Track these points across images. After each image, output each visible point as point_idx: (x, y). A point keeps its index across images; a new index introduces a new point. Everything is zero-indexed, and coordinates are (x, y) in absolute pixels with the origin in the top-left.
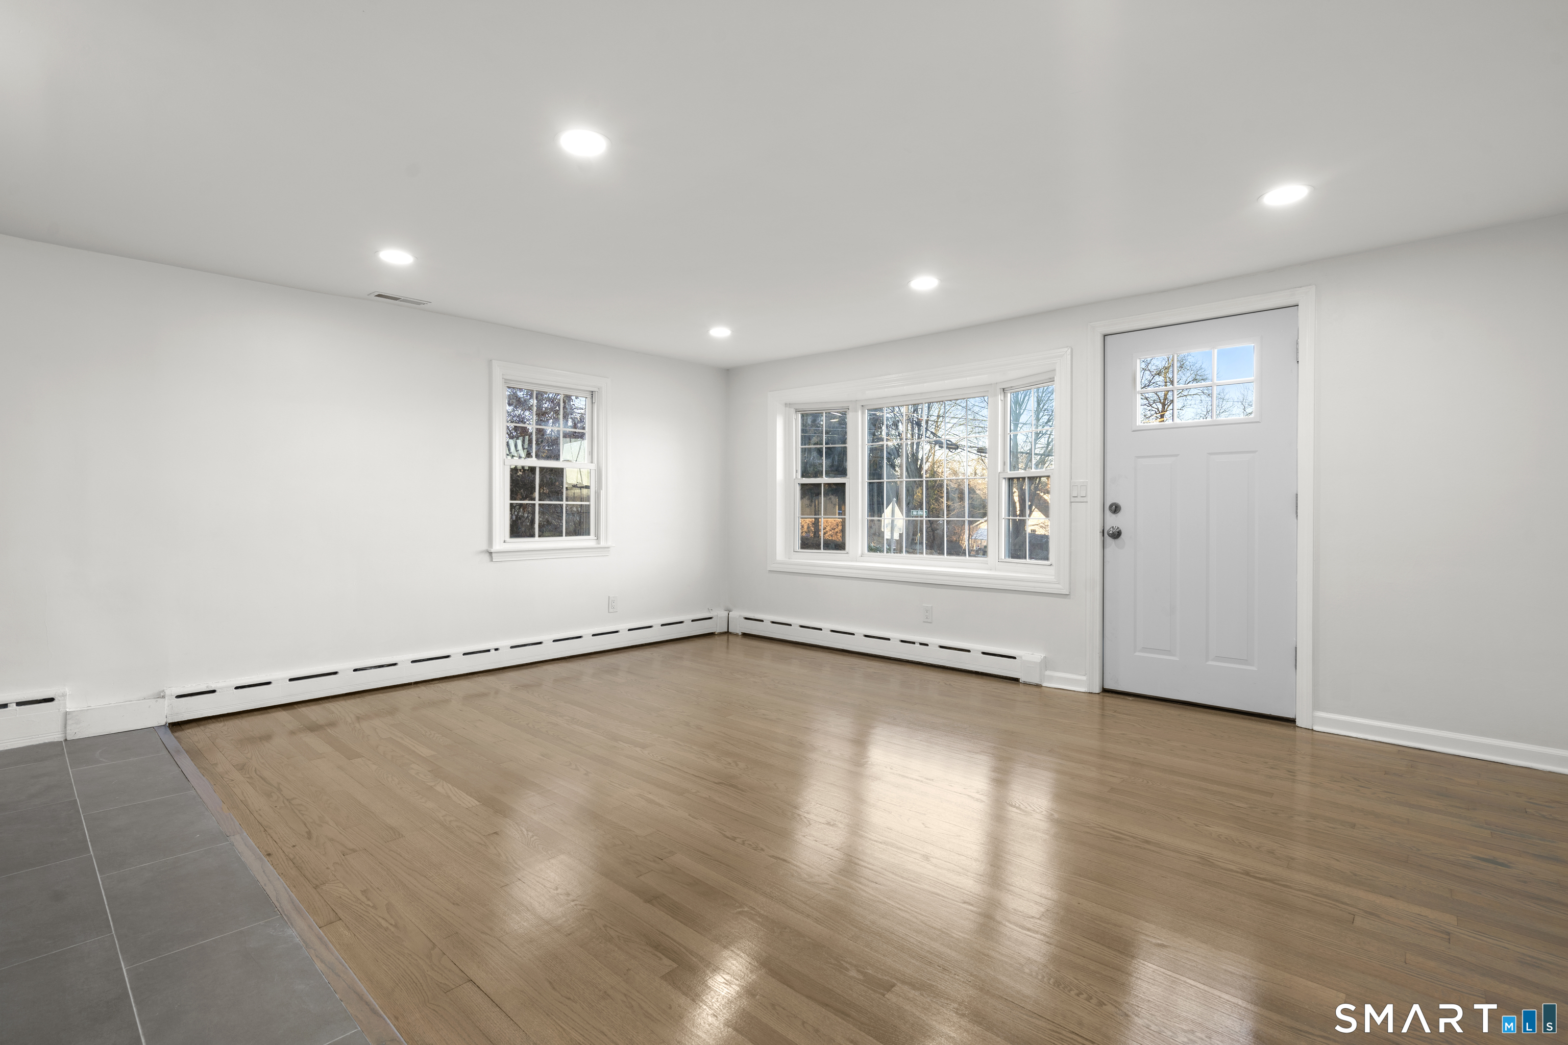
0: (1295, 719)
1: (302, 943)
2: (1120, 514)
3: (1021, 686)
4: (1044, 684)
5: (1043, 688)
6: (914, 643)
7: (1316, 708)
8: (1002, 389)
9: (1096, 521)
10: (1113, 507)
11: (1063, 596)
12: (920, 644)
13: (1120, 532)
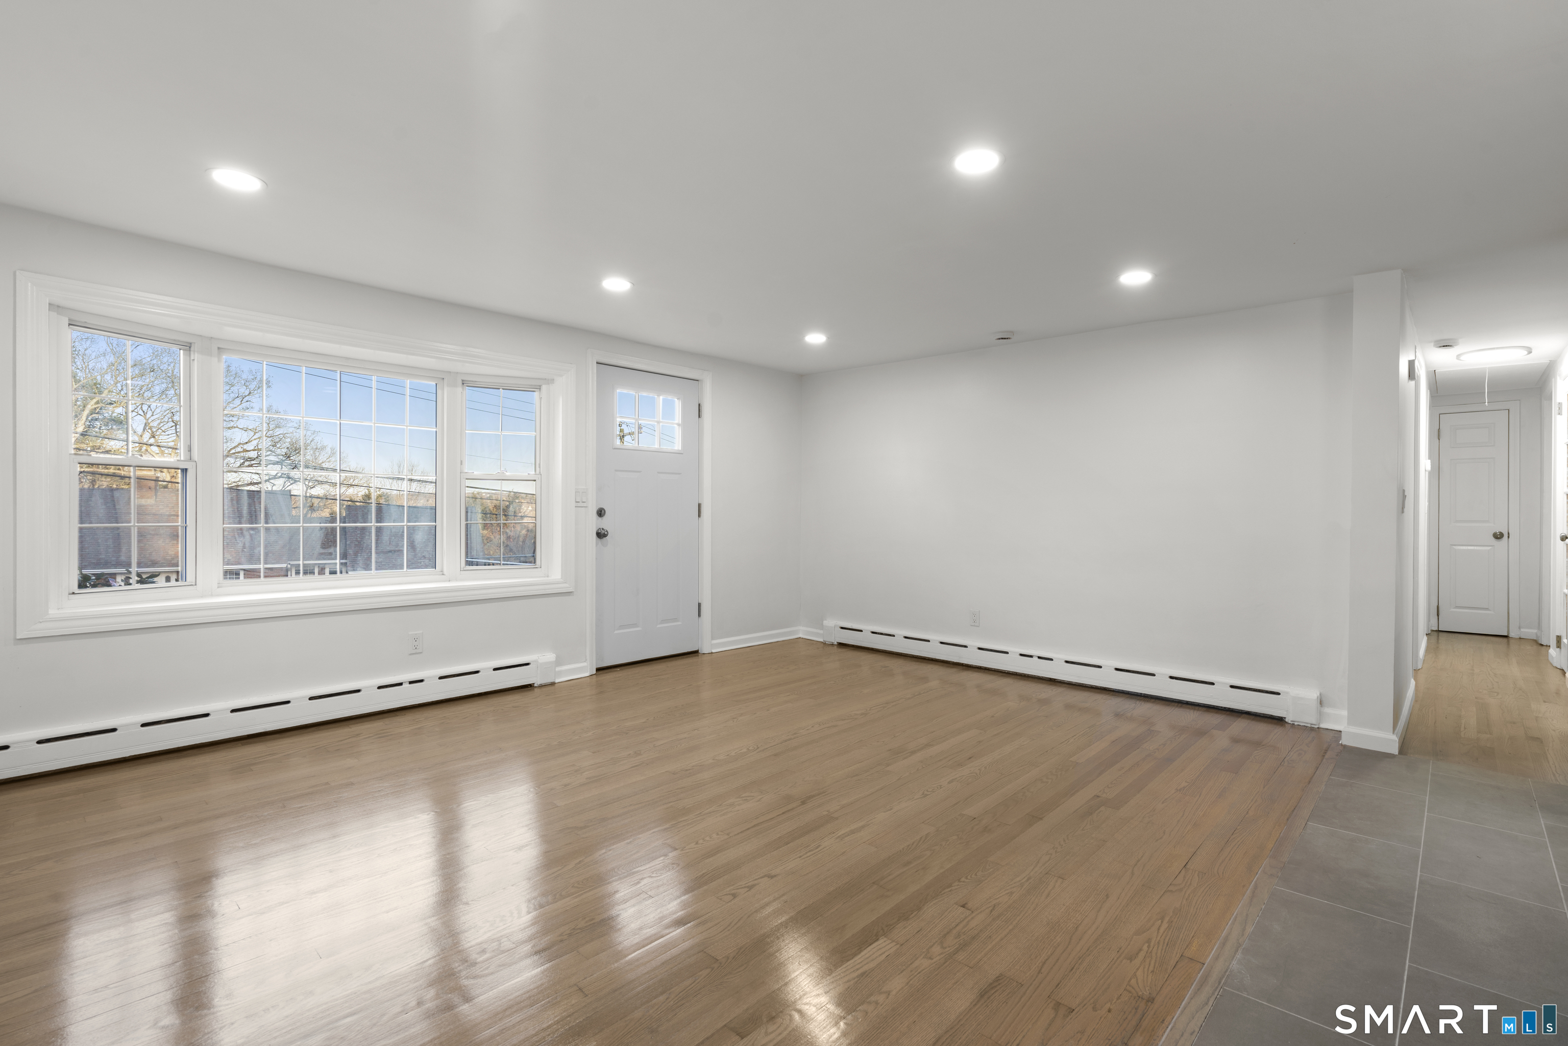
0: (698, 650)
1: (1240, 951)
2: (605, 518)
3: (536, 689)
4: (557, 681)
5: (556, 685)
6: (401, 684)
7: (713, 638)
8: (463, 381)
9: (593, 523)
10: (601, 511)
11: (569, 593)
12: (411, 683)
13: (607, 531)
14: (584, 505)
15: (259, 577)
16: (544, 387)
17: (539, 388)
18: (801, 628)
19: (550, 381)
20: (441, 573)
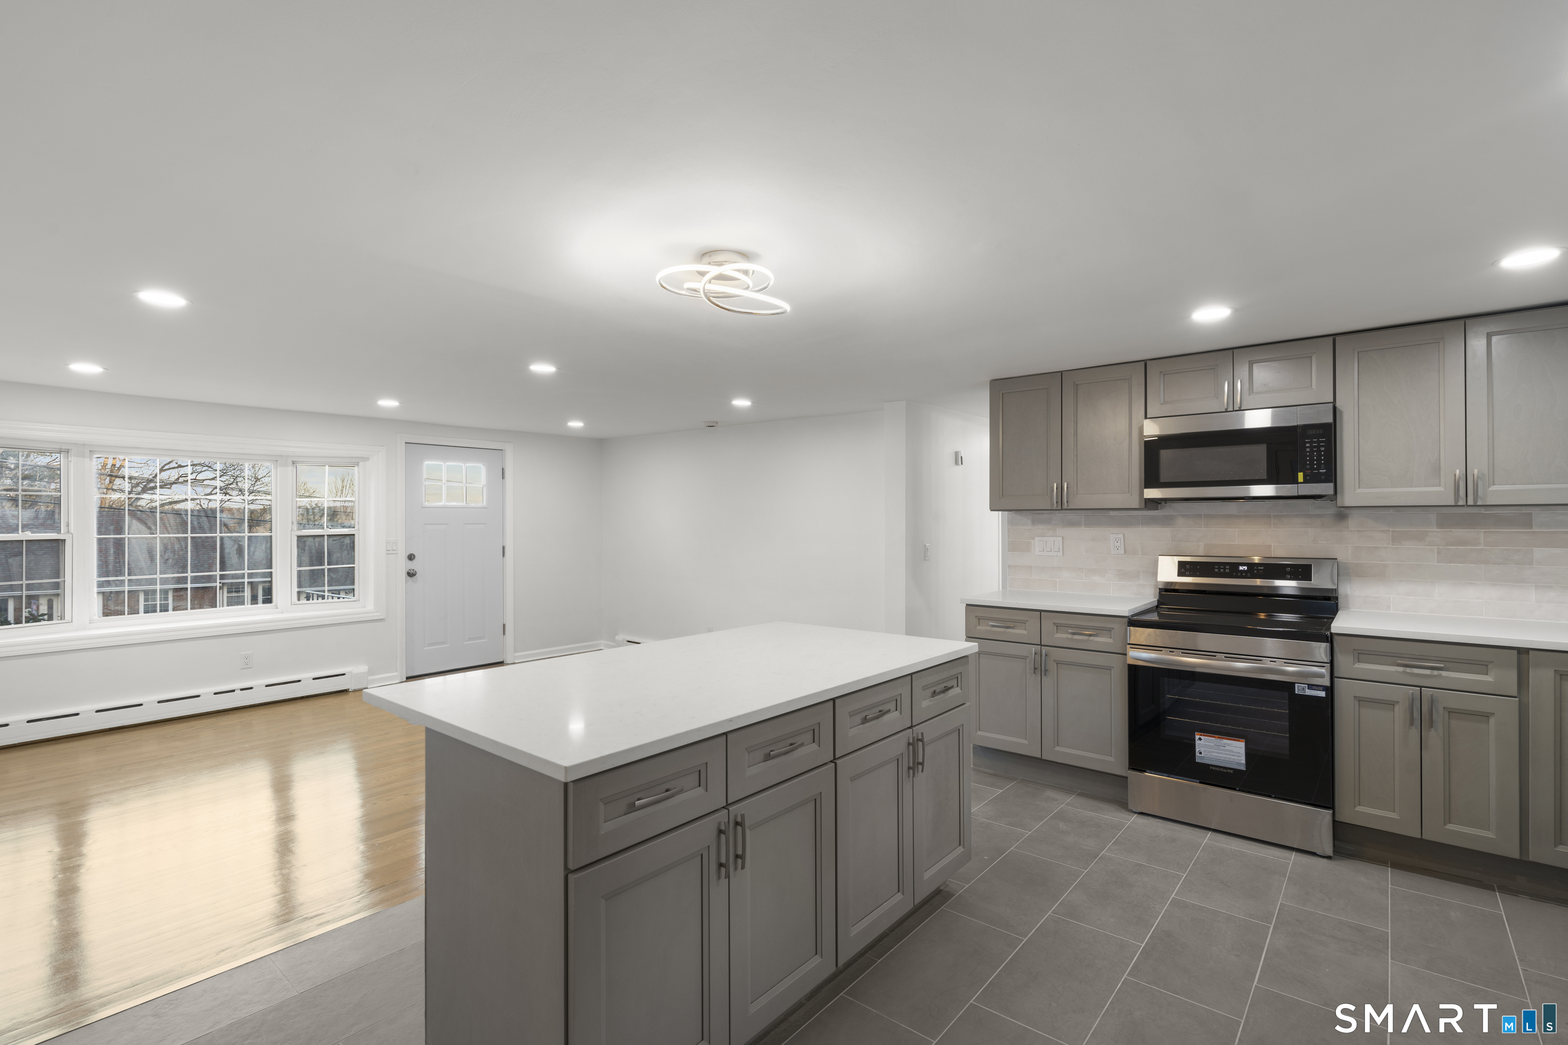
0: (503, 661)
2: (415, 561)
3: (350, 693)
6: (234, 691)
7: (515, 652)
8: (293, 461)
9: (403, 565)
10: (411, 556)
11: (381, 620)
12: (242, 690)
13: (416, 572)
14: (395, 552)
15: (124, 614)
16: (361, 464)
17: (358, 464)
18: (603, 642)
19: (366, 459)
20: (276, 607)
